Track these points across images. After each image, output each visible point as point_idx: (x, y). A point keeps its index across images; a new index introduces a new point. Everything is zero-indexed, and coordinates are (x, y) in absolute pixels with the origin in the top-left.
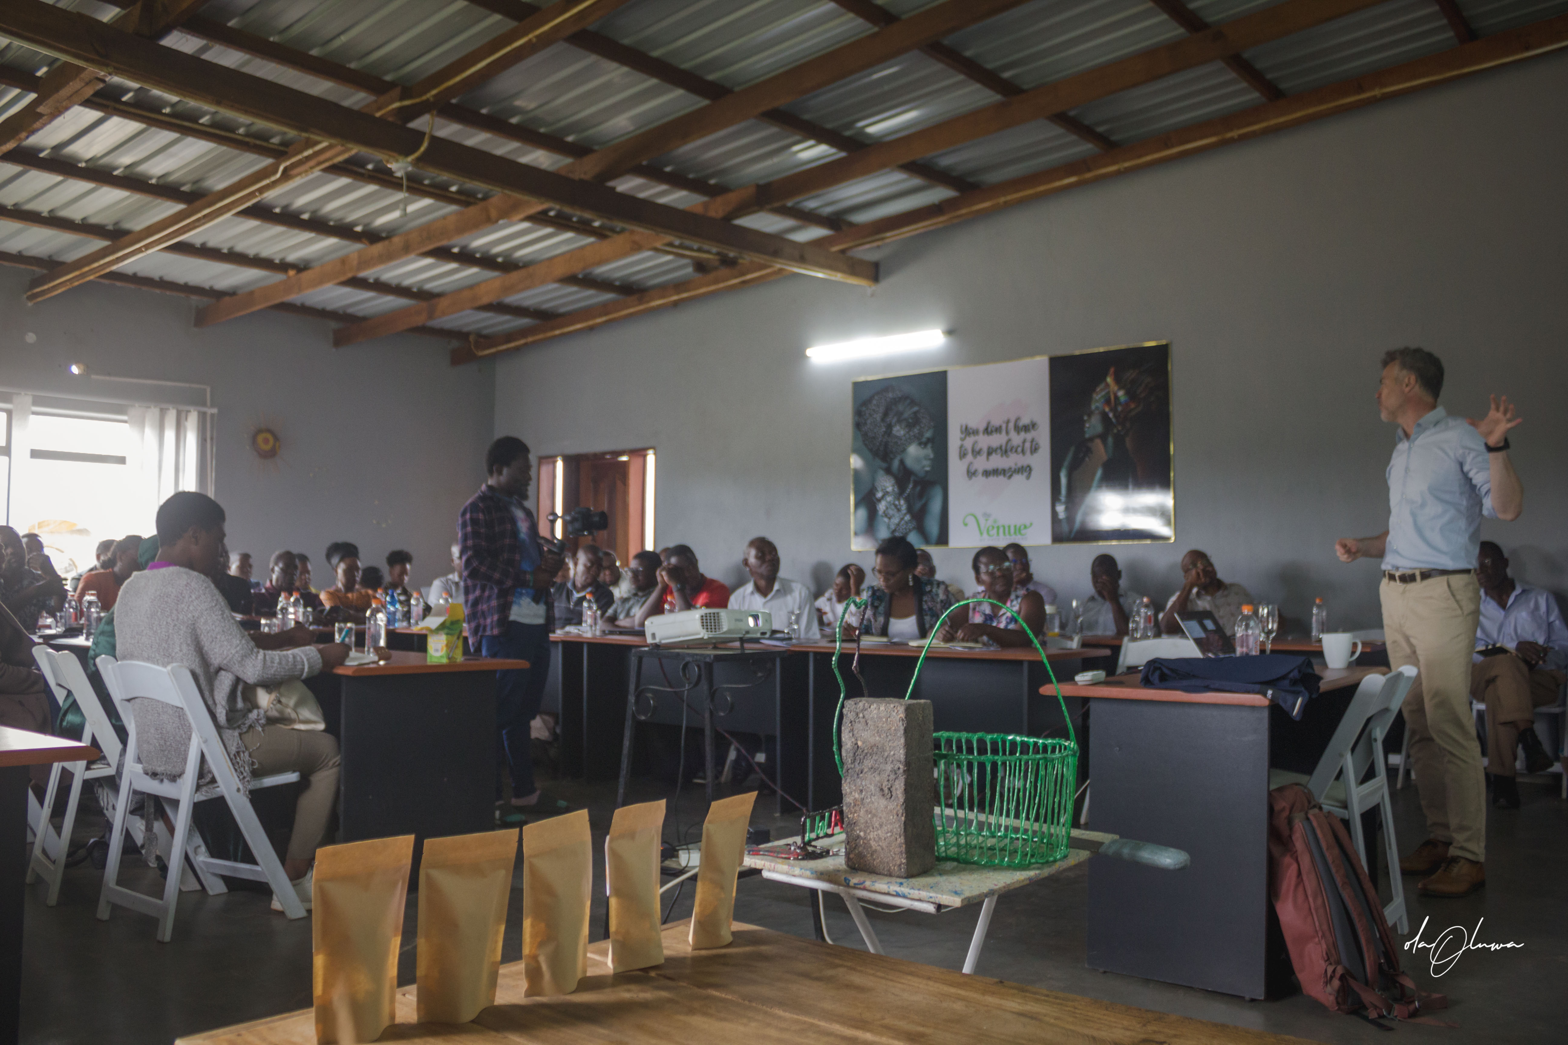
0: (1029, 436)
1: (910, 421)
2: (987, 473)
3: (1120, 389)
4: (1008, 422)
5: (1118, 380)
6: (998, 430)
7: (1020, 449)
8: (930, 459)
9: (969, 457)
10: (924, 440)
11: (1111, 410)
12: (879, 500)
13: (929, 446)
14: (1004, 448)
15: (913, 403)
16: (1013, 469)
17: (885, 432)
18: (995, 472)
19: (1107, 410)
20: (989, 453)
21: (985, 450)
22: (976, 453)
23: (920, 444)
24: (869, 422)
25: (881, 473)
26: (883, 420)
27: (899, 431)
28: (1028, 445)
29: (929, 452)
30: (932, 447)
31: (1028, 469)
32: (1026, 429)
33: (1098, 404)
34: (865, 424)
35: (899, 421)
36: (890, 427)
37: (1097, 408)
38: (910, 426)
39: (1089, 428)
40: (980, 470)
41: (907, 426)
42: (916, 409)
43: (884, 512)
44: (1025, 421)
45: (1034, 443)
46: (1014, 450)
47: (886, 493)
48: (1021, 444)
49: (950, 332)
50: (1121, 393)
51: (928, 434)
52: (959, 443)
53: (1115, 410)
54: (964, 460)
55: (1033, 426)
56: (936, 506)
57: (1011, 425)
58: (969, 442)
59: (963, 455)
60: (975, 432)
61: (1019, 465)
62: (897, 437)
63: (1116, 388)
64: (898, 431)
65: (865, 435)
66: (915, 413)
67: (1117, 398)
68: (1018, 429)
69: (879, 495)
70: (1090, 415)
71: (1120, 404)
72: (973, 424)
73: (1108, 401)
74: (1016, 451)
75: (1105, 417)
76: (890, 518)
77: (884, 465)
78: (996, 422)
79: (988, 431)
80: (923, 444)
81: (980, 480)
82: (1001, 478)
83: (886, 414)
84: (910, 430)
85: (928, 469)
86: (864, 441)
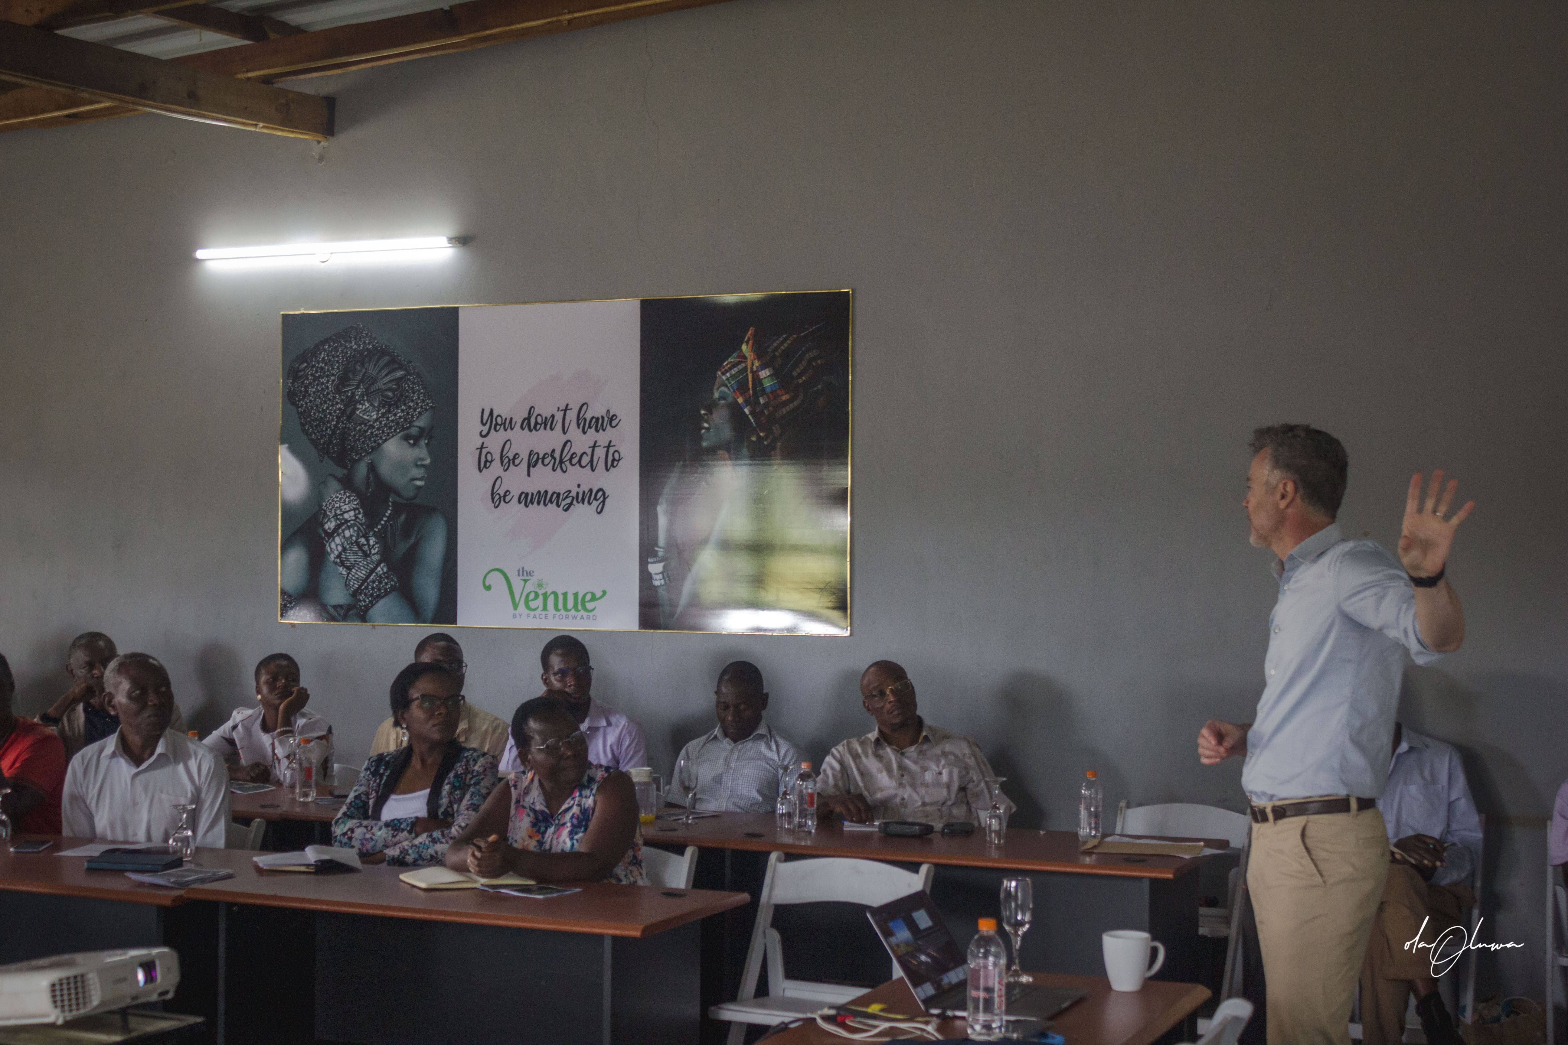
0: (603, 438)
1: (390, 394)
2: (526, 499)
3: (763, 367)
4: (566, 410)
5: (759, 352)
6: (548, 423)
7: (586, 460)
8: (423, 466)
9: (496, 468)
10: (414, 431)
11: (747, 402)
12: (331, 535)
13: (423, 442)
14: (557, 455)
15: (394, 363)
16: (573, 494)
17: (343, 412)
18: (542, 498)
19: (740, 400)
20: (531, 465)
21: (524, 455)
22: (509, 461)
23: (406, 438)
24: (311, 390)
25: (334, 485)
26: (338, 391)
27: (367, 411)
28: (600, 453)
29: (421, 452)
30: (427, 445)
31: (600, 493)
32: (598, 424)
33: (724, 389)
34: (306, 394)
35: (368, 394)
36: (351, 403)
37: (722, 398)
38: (389, 405)
39: (708, 429)
40: (515, 493)
41: (382, 405)
42: (400, 373)
43: (339, 556)
44: (596, 410)
45: (612, 450)
46: (575, 461)
47: (343, 524)
48: (589, 451)
49: (462, 240)
50: (764, 374)
51: (422, 422)
52: (479, 441)
53: (752, 402)
54: (485, 470)
55: (611, 419)
56: (434, 551)
57: (572, 416)
58: (495, 442)
59: (483, 464)
60: (508, 425)
61: (585, 488)
62: (364, 422)
63: (757, 364)
64: (365, 411)
65: (304, 414)
66: (398, 380)
67: (757, 381)
68: (584, 424)
69: (330, 525)
70: (710, 411)
71: (763, 392)
72: (503, 410)
73: (742, 387)
74: (579, 462)
75: (736, 412)
76: (349, 569)
77: (341, 472)
78: (545, 410)
79: (531, 422)
80: (413, 440)
81: (514, 509)
82: (552, 507)
83: (344, 380)
84: (389, 411)
85: (419, 483)
86: (302, 425)
